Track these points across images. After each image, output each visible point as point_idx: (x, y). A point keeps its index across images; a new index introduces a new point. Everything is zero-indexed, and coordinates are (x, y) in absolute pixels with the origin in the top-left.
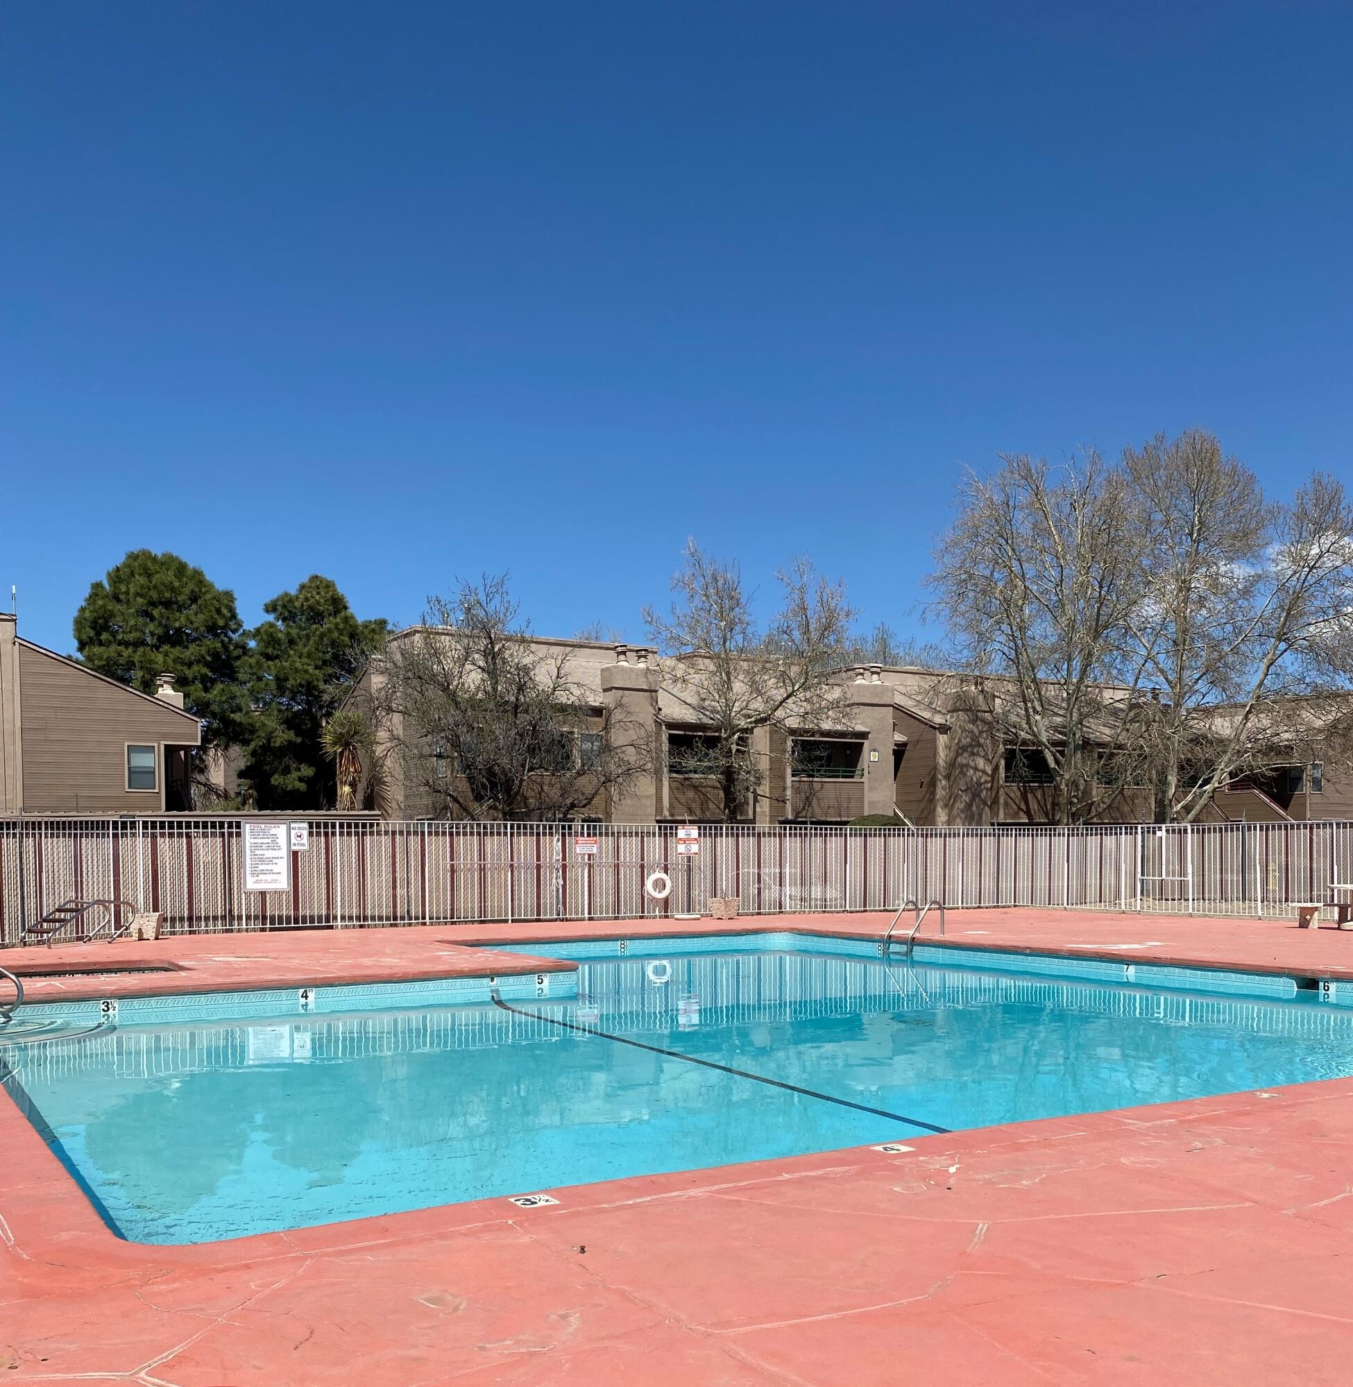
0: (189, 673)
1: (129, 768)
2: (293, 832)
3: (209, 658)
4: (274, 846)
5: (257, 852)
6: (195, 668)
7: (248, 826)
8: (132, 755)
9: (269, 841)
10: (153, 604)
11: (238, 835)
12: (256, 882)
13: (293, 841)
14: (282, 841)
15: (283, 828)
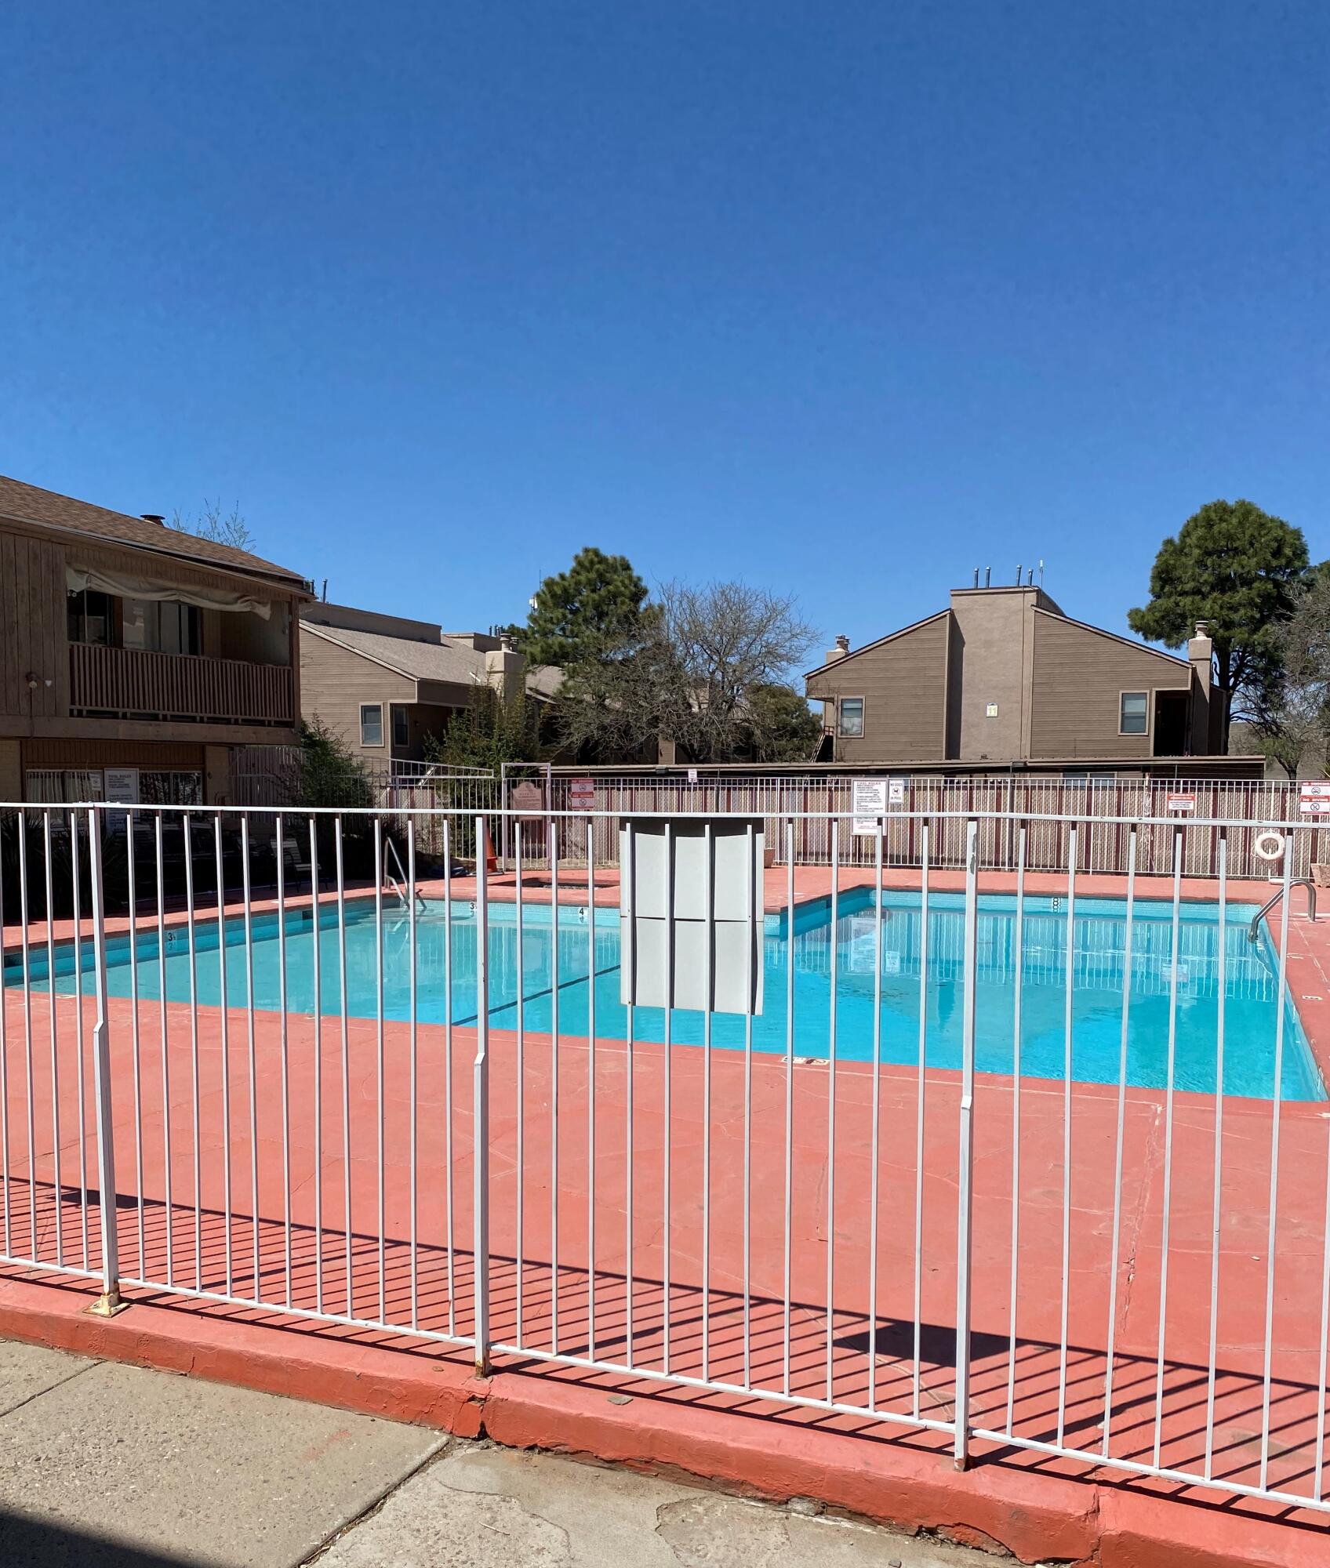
0: (1236, 617)
1: (1123, 714)
2: (891, 788)
3: (1258, 600)
4: (875, 798)
5: (862, 804)
6: (1242, 612)
7: (856, 783)
8: (1127, 702)
9: (872, 795)
10: (1209, 554)
11: (849, 789)
12: (861, 828)
13: (891, 795)
14: (882, 795)
15: (883, 784)
